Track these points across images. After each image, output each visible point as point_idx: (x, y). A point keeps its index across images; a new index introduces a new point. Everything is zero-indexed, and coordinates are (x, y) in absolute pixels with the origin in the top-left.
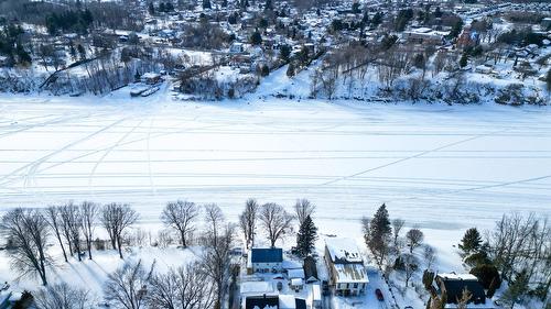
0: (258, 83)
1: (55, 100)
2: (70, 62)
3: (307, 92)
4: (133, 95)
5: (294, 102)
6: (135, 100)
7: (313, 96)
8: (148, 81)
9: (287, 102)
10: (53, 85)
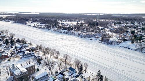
0: (121, 43)
1: (78, 37)
2: (85, 31)
3: (135, 48)
4: (91, 39)
5: (129, 50)
6: (91, 40)
7: (136, 50)
8: (96, 37)
9: (127, 49)
10: (79, 35)
